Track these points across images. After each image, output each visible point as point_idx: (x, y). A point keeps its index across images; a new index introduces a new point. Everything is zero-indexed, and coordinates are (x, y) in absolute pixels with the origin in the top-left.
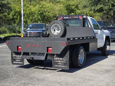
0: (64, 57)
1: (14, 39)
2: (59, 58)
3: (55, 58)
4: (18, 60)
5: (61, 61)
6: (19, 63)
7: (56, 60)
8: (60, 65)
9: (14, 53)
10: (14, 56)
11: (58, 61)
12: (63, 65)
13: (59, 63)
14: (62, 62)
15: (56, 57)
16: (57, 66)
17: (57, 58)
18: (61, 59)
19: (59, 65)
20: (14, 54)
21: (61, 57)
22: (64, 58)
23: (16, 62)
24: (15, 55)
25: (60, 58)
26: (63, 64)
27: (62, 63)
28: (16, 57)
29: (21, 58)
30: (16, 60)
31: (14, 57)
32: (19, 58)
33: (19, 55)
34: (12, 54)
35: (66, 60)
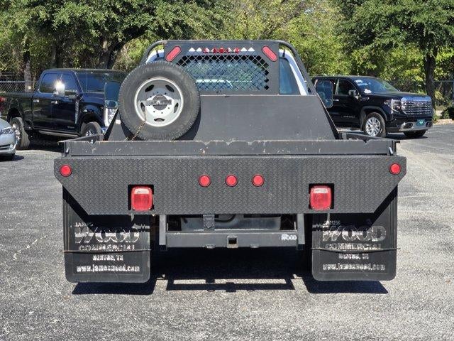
0: (369, 226)
1: (89, 148)
2: (345, 233)
3: (326, 233)
4: (109, 258)
5: (356, 242)
6: (115, 269)
7: (330, 241)
8: (351, 262)
9: (84, 224)
10: (84, 239)
11: (342, 247)
12: (363, 262)
13: (344, 253)
14: (360, 247)
15: (331, 228)
16: (333, 267)
17: (335, 232)
18: (354, 233)
19: (344, 262)
20: (82, 229)
21: (358, 228)
22: (372, 230)
23: (96, 269)
24: (92, 229)
25: (350, 231)
26: (366, 257)
27: (360, 253)
28: (94, 241)
29: (129, 248)
30: (95, 258)
31: (83, 243)
32: (115, 247)
33: (113, 232)
34: (74, 227)
35: (382, 238)
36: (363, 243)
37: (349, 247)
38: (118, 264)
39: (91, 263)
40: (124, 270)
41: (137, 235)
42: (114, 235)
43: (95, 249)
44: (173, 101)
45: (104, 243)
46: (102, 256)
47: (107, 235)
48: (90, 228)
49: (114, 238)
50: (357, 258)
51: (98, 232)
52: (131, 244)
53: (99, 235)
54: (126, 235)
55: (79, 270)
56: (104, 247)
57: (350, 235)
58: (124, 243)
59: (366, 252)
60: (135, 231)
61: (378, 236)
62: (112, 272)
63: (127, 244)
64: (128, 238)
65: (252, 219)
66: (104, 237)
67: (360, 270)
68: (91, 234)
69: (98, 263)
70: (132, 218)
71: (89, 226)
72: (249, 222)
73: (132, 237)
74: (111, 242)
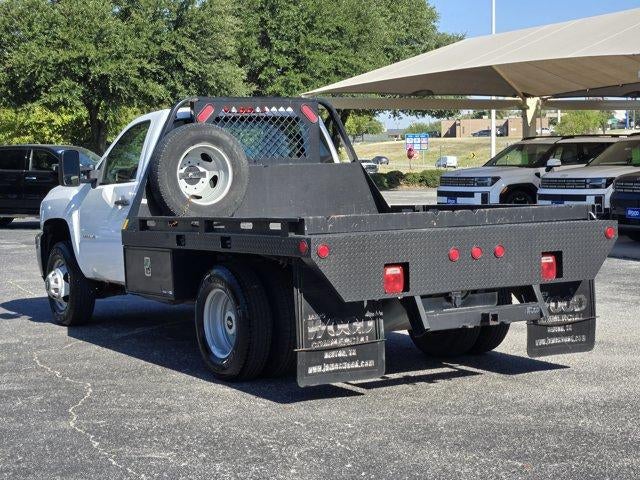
0: (572, 296)
2: (553, 305)
4: (341, 354)
5: (562, 313)
6: (347, 366)
8: (557, 335)
9: (316, 317)
10: (316, 334)
11: (550, 320)
12: (566, 334)
13: (552, 325)
14: (565, 319)
16: (543, 342)
18: (560, 304)
19: (552, 335)
20: (315, 323)
21: (563, 299)
22: (575, 299)
23: (327, 368)
24: (324, 321)
25: (556, 302)
26: (570, 328)
27: (564, 325)
28: (326, 336)
29: (362, 339)
30: (327, 356)
31: (316, 340)
32: (347, 340)
33: (346, 323)
34: (307, 321)
35: (584, 307)
36: (567, 313)
37: (556, 319)
38: (350, 359)
39: (322, 362)
40: (357, 366)
41: (371, 324)
42: (346, 326)
43: (326, 345)
44: (207, 173)
45: (336, 337)
46: (333, 353)
47: (339, 327)
48: (323, 320)
49: (346, 330)
50: (562, 330)
51: (330, 324)
52: (364, 335)
53: (331, 328)
54: (358, 325)
55: (310, 371)
56: (336, 342)
57: (556, 306)
58: (357, 335)
59: (570, 323)
60: (368, 319)
61: (580, 306)
62: (343, 370)
63: (360, 336)
64: (361, 329)
65: (476, 295)
66: (336, 329)
67: (564, 343)
68: (324, 328)
69: (329, 361)
70: (365, 304)
71: (322, 319)
72: (474, 299)
73: (366, 327)
74: (344, 336)
